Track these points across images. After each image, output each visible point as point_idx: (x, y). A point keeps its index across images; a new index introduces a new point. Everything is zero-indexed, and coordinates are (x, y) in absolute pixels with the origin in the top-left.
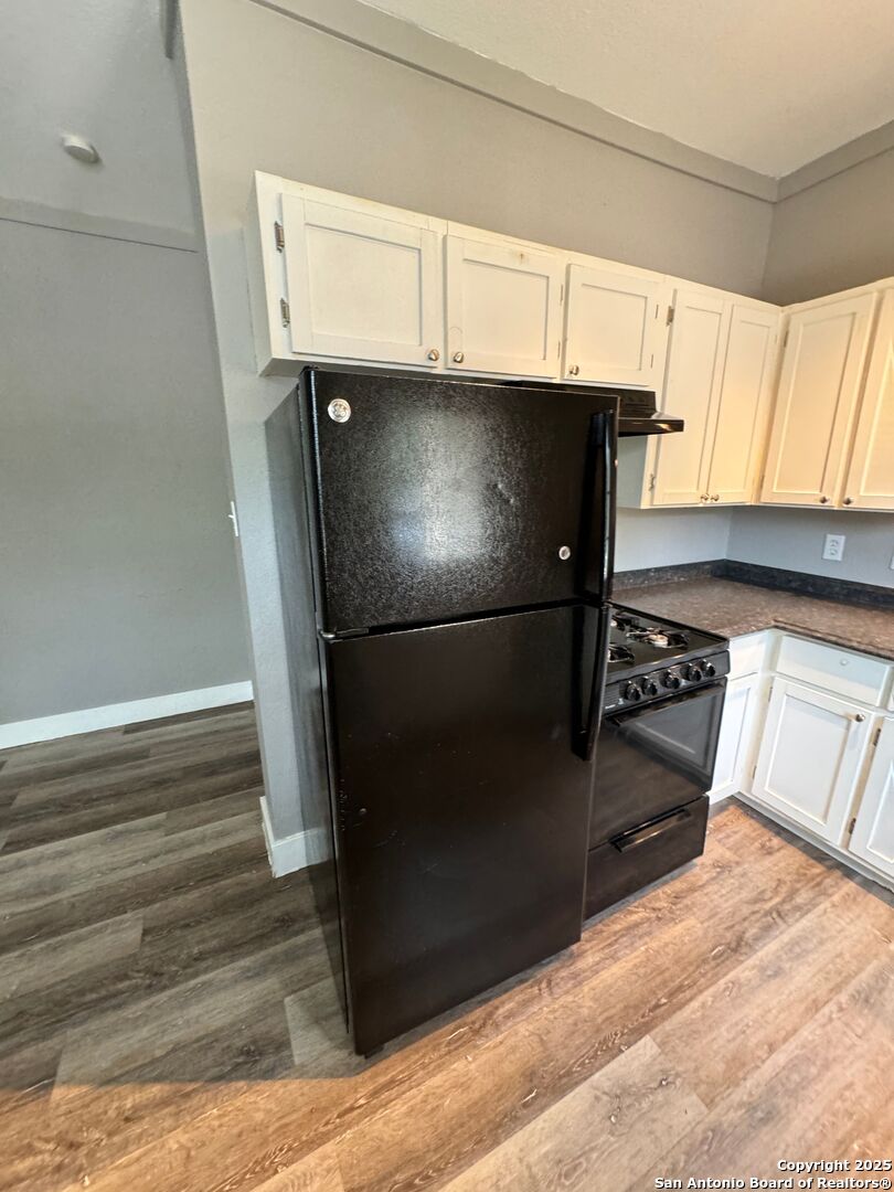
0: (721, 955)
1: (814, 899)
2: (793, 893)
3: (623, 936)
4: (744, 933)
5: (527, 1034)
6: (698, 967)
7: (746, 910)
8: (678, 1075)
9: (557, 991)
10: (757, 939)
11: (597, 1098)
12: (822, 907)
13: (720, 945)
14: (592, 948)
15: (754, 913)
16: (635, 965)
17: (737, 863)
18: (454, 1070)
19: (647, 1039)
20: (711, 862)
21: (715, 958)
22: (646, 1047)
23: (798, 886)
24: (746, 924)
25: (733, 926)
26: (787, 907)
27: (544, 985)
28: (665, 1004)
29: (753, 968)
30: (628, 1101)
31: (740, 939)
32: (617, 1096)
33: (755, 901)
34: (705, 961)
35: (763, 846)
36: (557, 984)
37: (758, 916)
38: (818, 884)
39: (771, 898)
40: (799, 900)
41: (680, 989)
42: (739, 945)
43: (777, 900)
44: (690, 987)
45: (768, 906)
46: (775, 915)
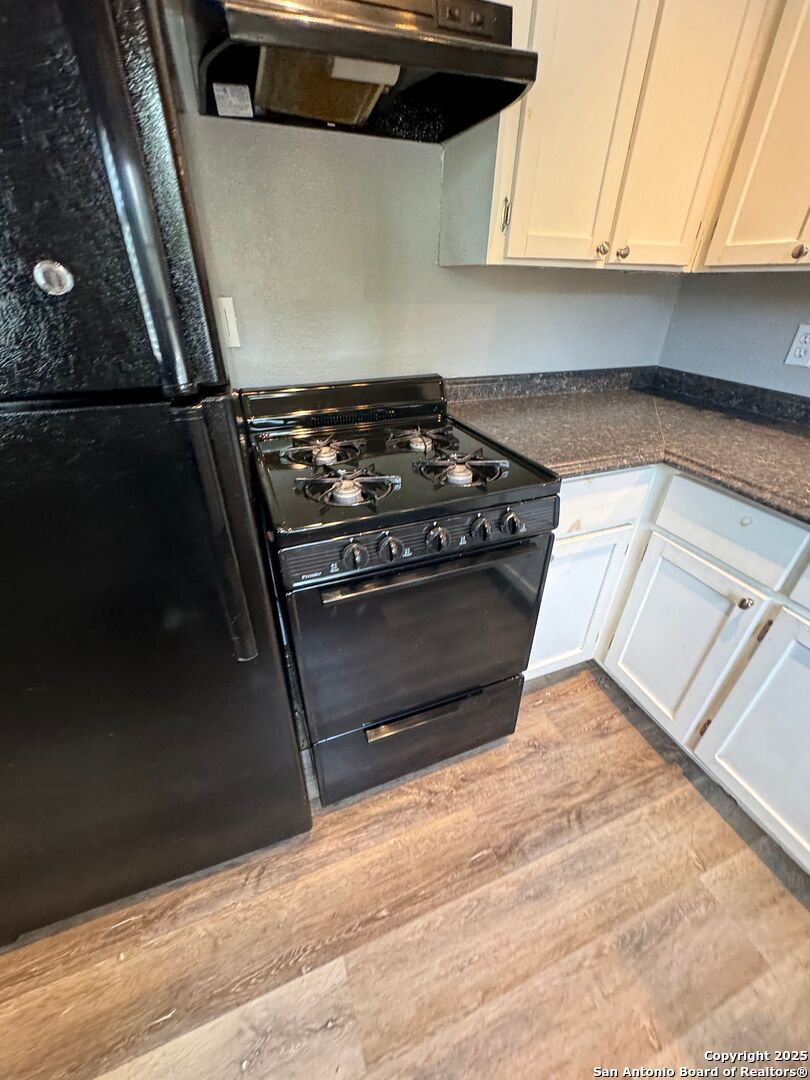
0: (483, 861)
1: (632, 800)
2: (611, 788)
3: (376, 822)
4: (524, 835)
5: (203, 934)
6: (447, 874)
7: (539, 806)
8: (351, 1016)
9: (266, 883)
10: (537, 844)
11: (240, 1033)
12: (637, 812)
13: (488, 847)
14: (332, 833)
15: (548, 810)
16: (372, 863)
17: (558, 745)
18: (98, 969)
19: (341, 960)
20: (525, 739)
21: (473, 864)
22: (335, 970)
23: (620, 781)
24: (531, 824)
25: (515, 825)
26: (594, 807)
27: (254, 873)
28: (383, 917)
29: (514, 883)
30: (275, 1042)
31: (516, 842)
32: (265, 1034)
33: (557, 795)
34: (458, 867)
35: (599, 725)
36: (270, 874)
37: (553, 814)
38: (645, 782)
39: (579, 793)
40: (612, 800)
41: (410, 900)
42: (510, 851)
43: (585, 796)
44: (425, 898)
45: (568, 804)
46: (573, 816)
